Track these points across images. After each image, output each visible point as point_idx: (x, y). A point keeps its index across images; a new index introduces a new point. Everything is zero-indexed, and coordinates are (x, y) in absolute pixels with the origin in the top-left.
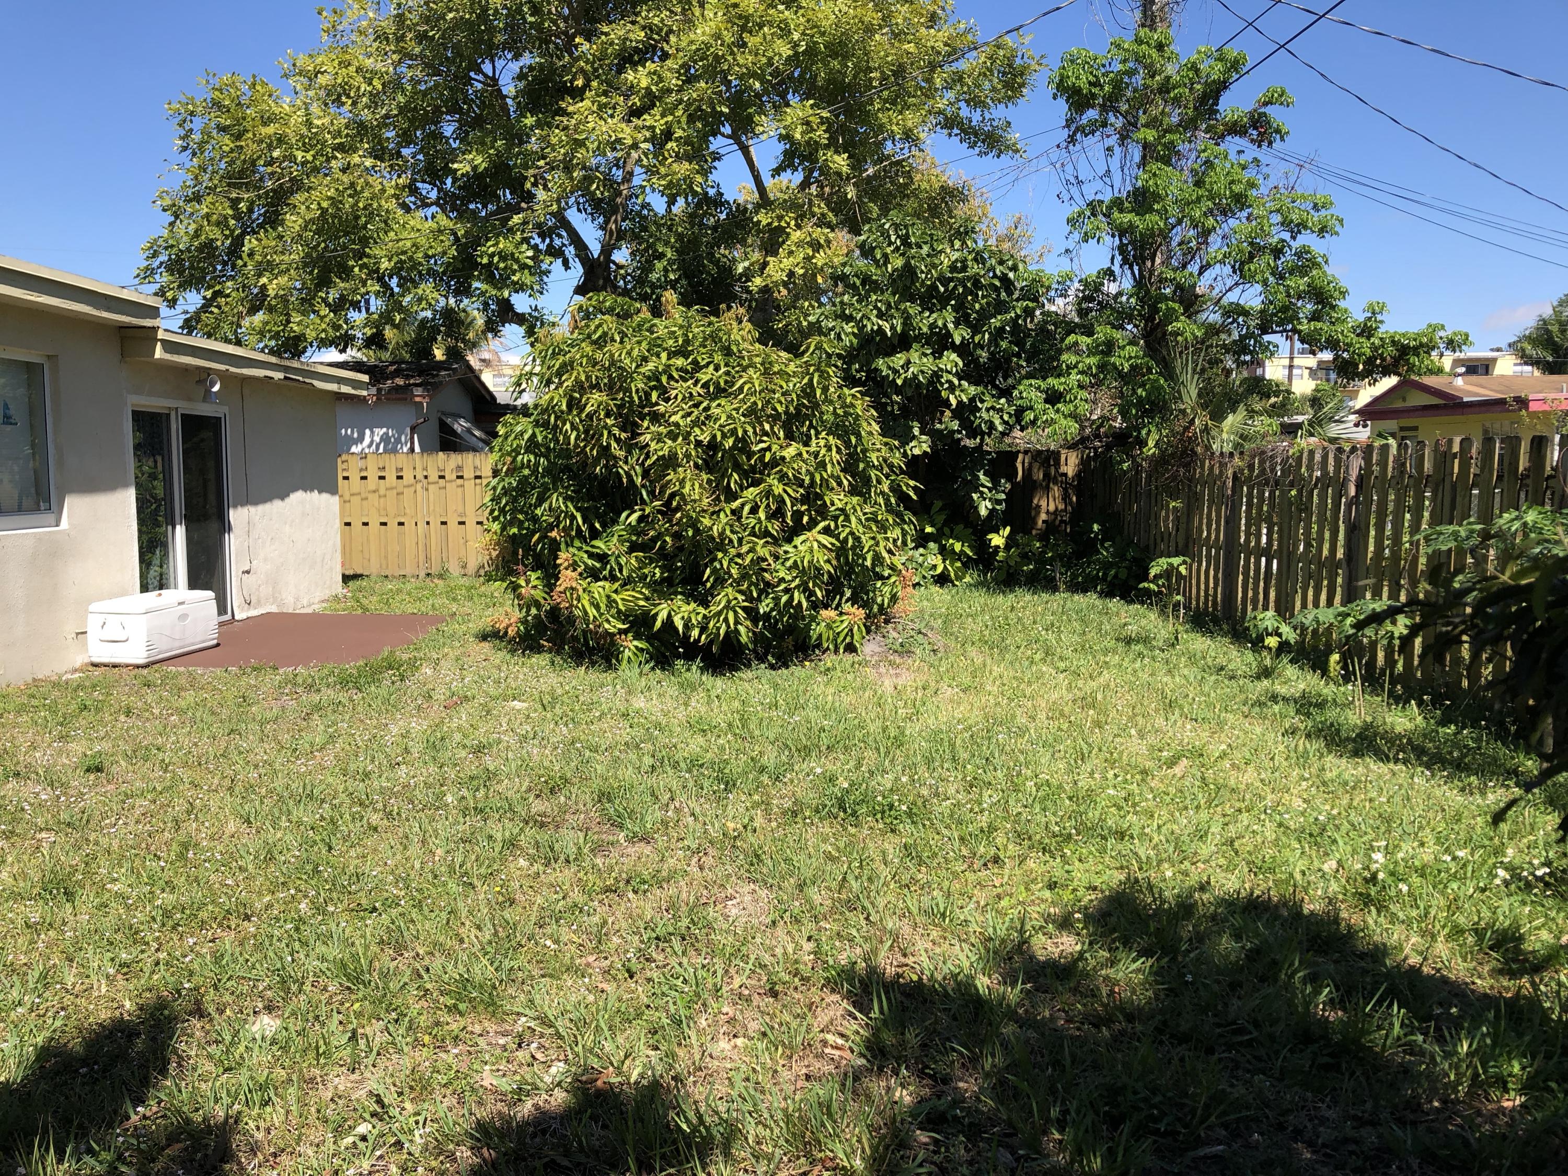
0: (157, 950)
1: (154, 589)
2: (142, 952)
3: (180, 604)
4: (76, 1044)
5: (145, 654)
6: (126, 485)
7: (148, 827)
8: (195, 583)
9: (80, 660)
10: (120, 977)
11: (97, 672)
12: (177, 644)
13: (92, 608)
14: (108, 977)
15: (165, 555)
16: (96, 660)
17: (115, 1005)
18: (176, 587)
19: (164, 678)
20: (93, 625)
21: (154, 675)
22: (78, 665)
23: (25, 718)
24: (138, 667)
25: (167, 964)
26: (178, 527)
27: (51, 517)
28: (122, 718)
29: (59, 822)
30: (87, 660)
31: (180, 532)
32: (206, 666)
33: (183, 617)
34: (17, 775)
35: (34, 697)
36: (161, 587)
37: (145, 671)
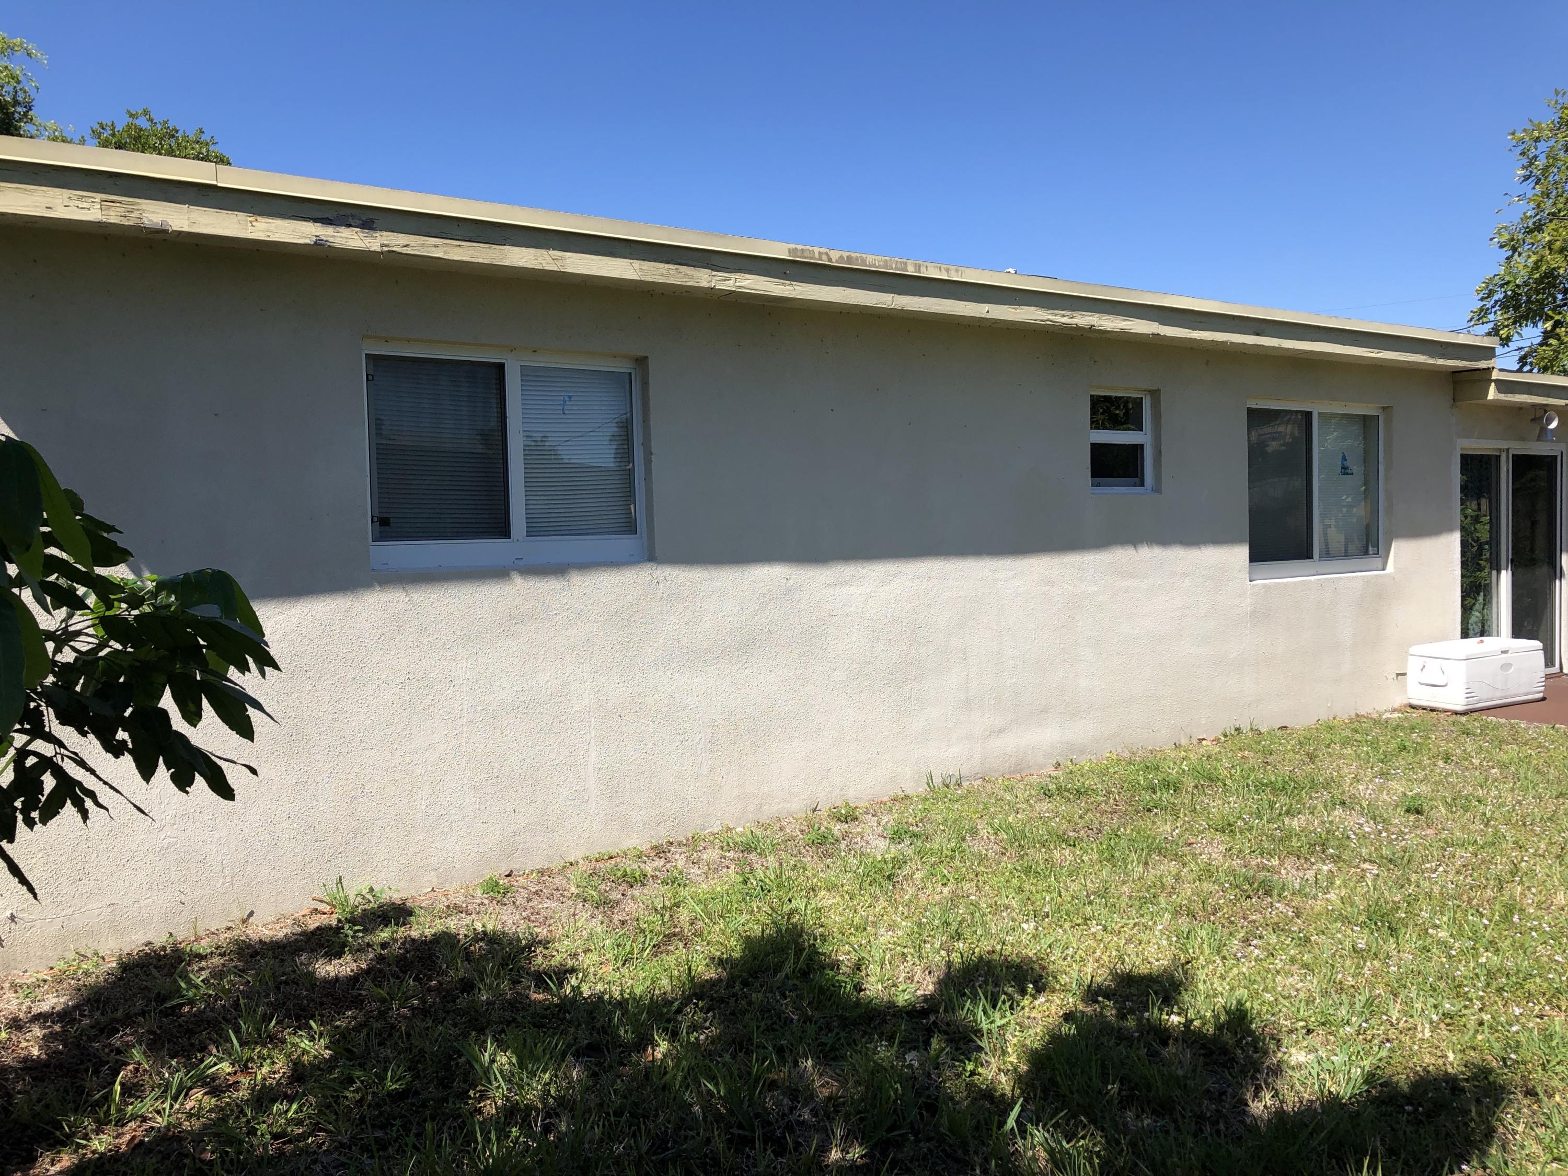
0: (1481, 1010)
1: (1475, 635)
2: (1466, 1007)
3: (1503, 652)
4: (1403, 1080)
5: (1464, 701)
6: (1450, 530)
7: (1469, 880)
8: (1518, 631)
9: (1399, 701)
10: (1442, 1026)
11: (1415, 714)
12: (1498, 694)
13: (1414, 650)
14: (1431, 1022)
15: (1487, 602)
16: (1415, 702)
17: (1439, 1054)
18: (1498, 635)
19: (1484, 727)
20: (1412, 666)
21: (1474, 724)
22: (1396, 705)
23: (1349, 751)
24: (1456, 713)
25: (1491, 1027)
26: (1503, 573)
27: (1378, 562)
28: (1441, 763)
29: (1382, 857)
30: (1406, 702)
31: (1505, 579)
32: (1530, 720)
33: (1506, 666)
34: (1343, 803)
35: (1356, 731)
36: (1483, 633)
37: (1464, 719)
